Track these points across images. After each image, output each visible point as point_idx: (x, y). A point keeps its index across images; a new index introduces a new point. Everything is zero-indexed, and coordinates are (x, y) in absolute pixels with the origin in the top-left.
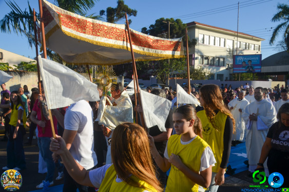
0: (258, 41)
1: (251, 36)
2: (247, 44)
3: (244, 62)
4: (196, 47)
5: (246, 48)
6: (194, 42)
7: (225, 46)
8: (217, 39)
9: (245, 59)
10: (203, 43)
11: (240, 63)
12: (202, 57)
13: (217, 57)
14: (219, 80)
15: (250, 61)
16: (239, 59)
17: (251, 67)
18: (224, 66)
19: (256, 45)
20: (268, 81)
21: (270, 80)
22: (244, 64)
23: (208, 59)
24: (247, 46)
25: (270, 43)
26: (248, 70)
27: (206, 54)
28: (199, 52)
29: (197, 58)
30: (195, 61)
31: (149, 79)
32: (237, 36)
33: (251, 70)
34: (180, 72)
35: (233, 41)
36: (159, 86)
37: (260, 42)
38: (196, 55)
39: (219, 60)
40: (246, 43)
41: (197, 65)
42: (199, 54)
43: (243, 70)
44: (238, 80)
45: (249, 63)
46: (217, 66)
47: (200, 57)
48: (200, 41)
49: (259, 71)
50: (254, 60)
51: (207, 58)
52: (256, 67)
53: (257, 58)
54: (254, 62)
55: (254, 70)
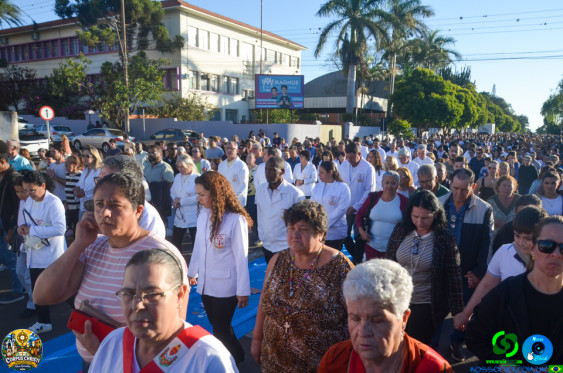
0: (296, 49)
1: (285, 40)
2: (278, 55)
3: (274, 88)
4: (184, 53)
5: (276, 62)
6: (179, 42)
7: (238, 55)
8: (224, 41)
9: (277, 82)
10: (197, 45)
11: (268, 91)
12: (196, 73)
13: (225, 76)
14: (231, 122)
15: (285, 86)
16: (265, 81)
17: (287, 97)
18: (237, 93)
19: (292, 58)
20: (316, 124)
21: (318, 122)
22: (274, 93)
23: (208, 80)
24: (278, 59)
26: (281, 103)
27: (203, 69)
28: (189, 63)
29: (185, 77)
30: (183, 81)
31: (82, 117)
32: (261, 38)
33: (287, 103)
34: (151, 103)
35: (254, 46)
36: (107, 134)
37: (300, 52)
38: (184, 70)
39: (228, 82)
40: (276, 53)
41: (187, 89)
42: (190, 67)
43: (272, 103)
44: (264, 122)
45: (283, 91)
46: (224, 94)
47: (191, 74)
48: (191, 42)
49: (301, 105)
50: (292, 85)
51: (206, 77)
52: (295, 99)
53: (297, 83)
54: (291, 89)
55: (292, 105)
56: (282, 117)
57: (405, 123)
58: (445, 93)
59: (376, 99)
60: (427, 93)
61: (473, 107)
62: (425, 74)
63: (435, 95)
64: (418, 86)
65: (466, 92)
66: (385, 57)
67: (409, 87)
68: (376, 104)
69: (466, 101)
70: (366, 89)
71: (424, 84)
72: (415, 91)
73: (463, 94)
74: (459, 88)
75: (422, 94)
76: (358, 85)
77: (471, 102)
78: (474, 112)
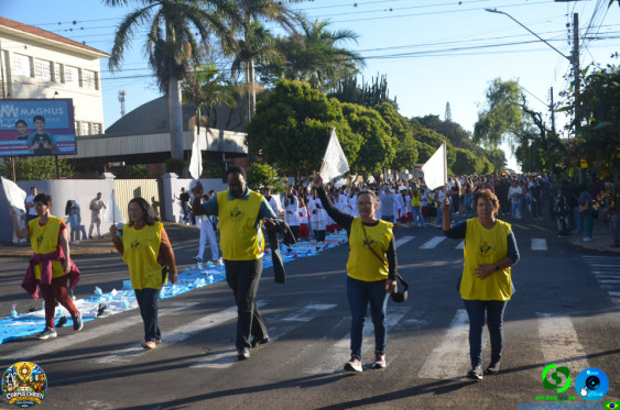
0: (91, 58)
2: (57, 67)
3: (21, 121)
5: (53, 79)
9: (24, 111)
11: (10, 126)
15: (41, 118)
17: (46, 137)
19: (85, 73)
21: (108, 175)
22: (22, 130)
24: (58, 78)
25: (110, 65)
26: (36, 146)
33: (46, 145)
37: (97, 62)
40: (51, 63)
43: (19, 147)
45: (38, 125)
49: (72, 148)
50: (52, 116)
52: (59, 138)
53: (61, 111)
54: (50, 123)
55: (55, 148)
56: (44, 170)
57: (266, 169)
58: (331, 118)
59: (229, 135)
60: (300, 119)
61: (386, 138)
62: (294, 89)
63: (310, 122)
64: (287, 109)
65: (374, 116)
66: (236, 66)
67: (274, 110)
68: (230, 142)
69: (374, 129)
70: (204, 118)
71: (295, 105)
72: (283, 118)
73: (368, 119)
74: (362, 109)
75: (293, 122)
76: (189, 111)
77: (380, 131)
78: (387, 146)
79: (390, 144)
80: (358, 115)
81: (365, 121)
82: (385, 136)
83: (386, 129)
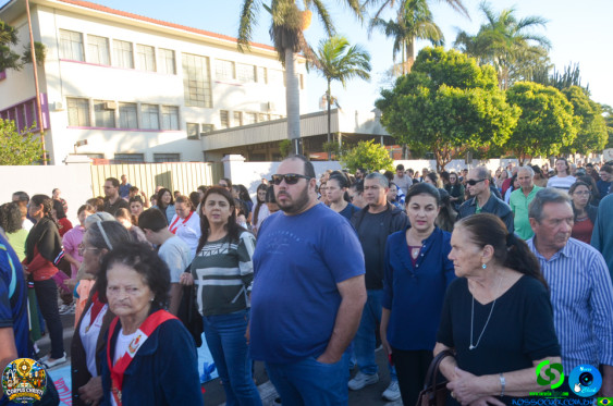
12: (83, 102)
18: (179, 128)
23: (112, 111)
27: (95, 94)
35: (207, 58)
38: (55, 95)
39: (157, 113)
40: (255, 67)
46: (152, 131)
61: (565, 117)
64: (419, 75)
65: (553, 93)
69: (551, 108)
72: (414, 87)
73: (545, 97)
74: (540, 87)
75: (424, 91)
77: (558, 109)
78: (566, 126)
79: (570, 124)
80: (534, 92)
81: (541, 100)
82: (565, 114)
83: (567, 108)
